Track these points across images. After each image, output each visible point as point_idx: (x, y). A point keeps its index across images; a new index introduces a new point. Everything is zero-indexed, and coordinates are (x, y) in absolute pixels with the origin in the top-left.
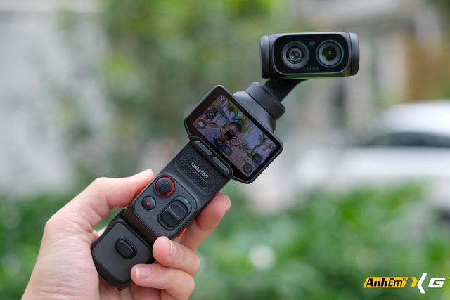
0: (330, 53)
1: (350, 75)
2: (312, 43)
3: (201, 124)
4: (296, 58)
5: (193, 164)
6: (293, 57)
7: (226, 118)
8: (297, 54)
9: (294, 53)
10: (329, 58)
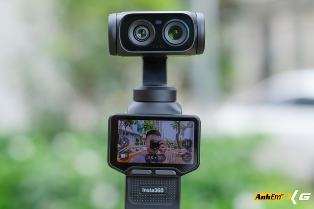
0: (176, 32)
1: (196, 54)
2: (158, 22)
3: (123, 156)
4: (143, 35)
5: (144, 190)
6: (140, 35)
7: (132, 134)
8: (144, 32)
9: (141, 32)
10: (176, 37)
